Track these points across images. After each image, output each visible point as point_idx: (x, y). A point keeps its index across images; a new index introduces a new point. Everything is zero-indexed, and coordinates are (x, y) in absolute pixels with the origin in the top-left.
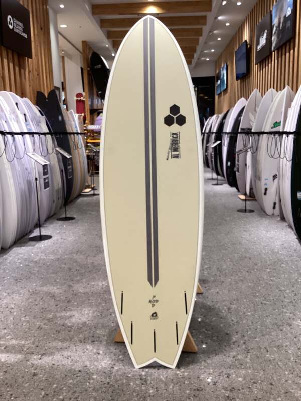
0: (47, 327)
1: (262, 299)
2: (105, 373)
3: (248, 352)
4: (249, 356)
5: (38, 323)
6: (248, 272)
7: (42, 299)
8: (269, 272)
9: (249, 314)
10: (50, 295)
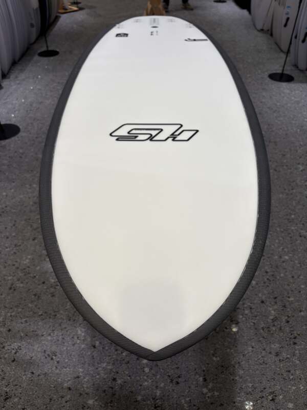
0: (22, 285)
1: (299, 225)
2: (104, 391)
3: (295, 343)
4: (297, 352)
5: (9, 278)
6: (276, 170)
7: (14, 225)
8: (302, 171)
9: (287, 257)
10: (25, 217)
